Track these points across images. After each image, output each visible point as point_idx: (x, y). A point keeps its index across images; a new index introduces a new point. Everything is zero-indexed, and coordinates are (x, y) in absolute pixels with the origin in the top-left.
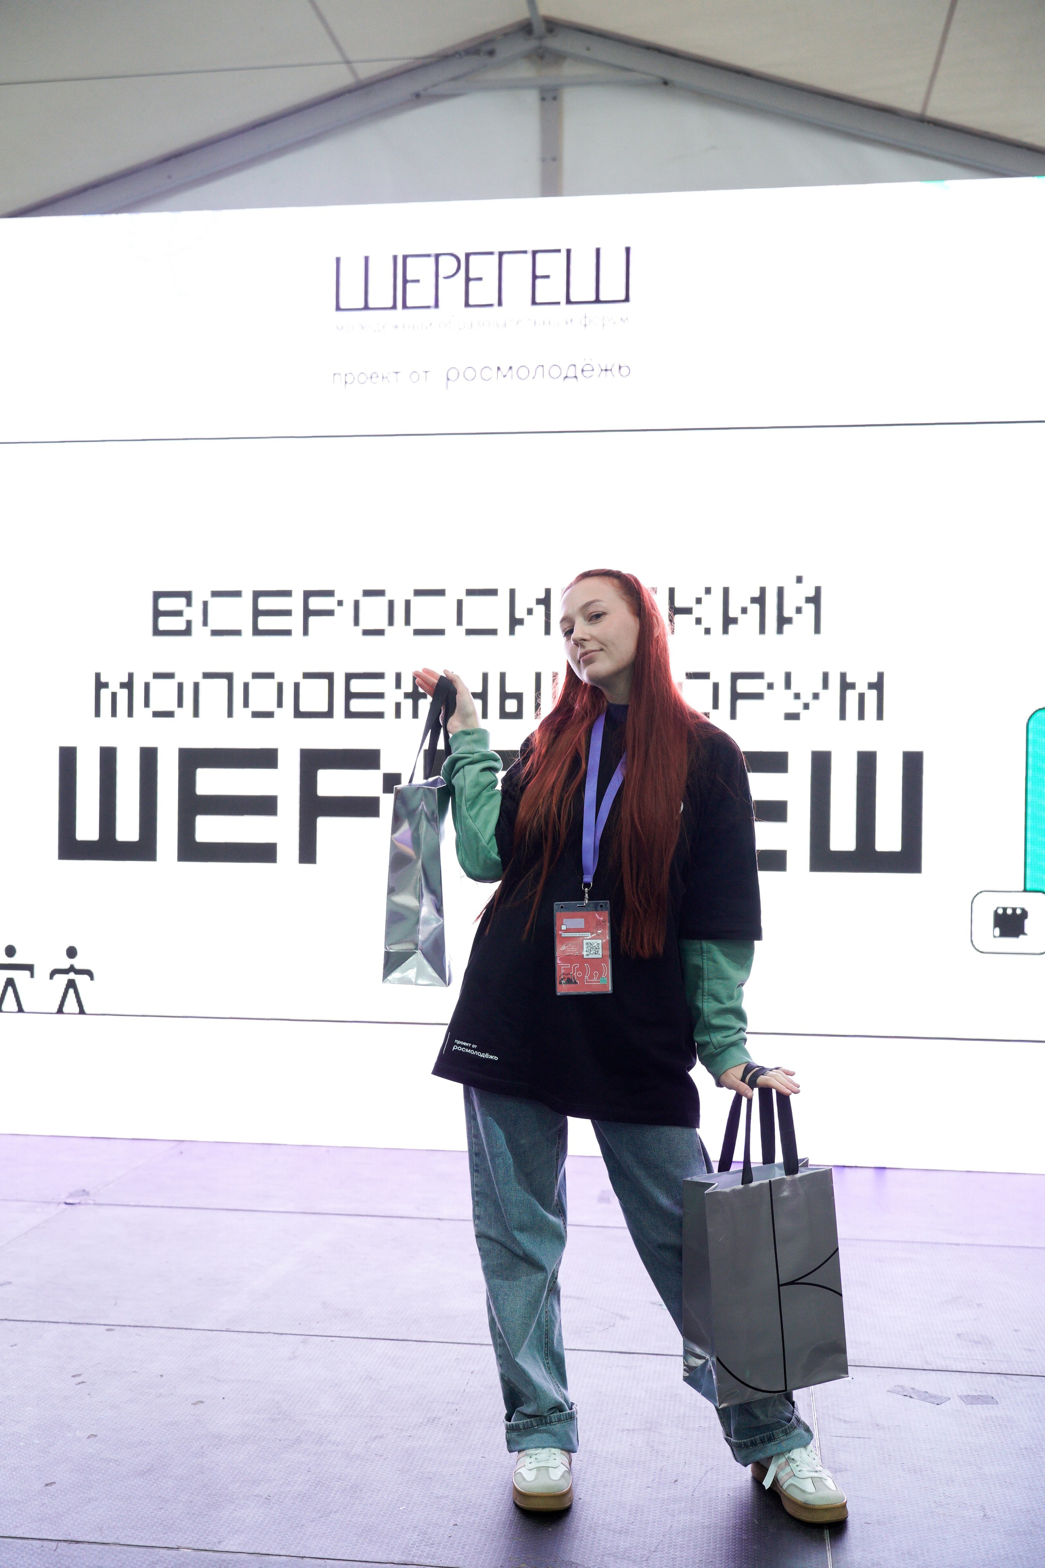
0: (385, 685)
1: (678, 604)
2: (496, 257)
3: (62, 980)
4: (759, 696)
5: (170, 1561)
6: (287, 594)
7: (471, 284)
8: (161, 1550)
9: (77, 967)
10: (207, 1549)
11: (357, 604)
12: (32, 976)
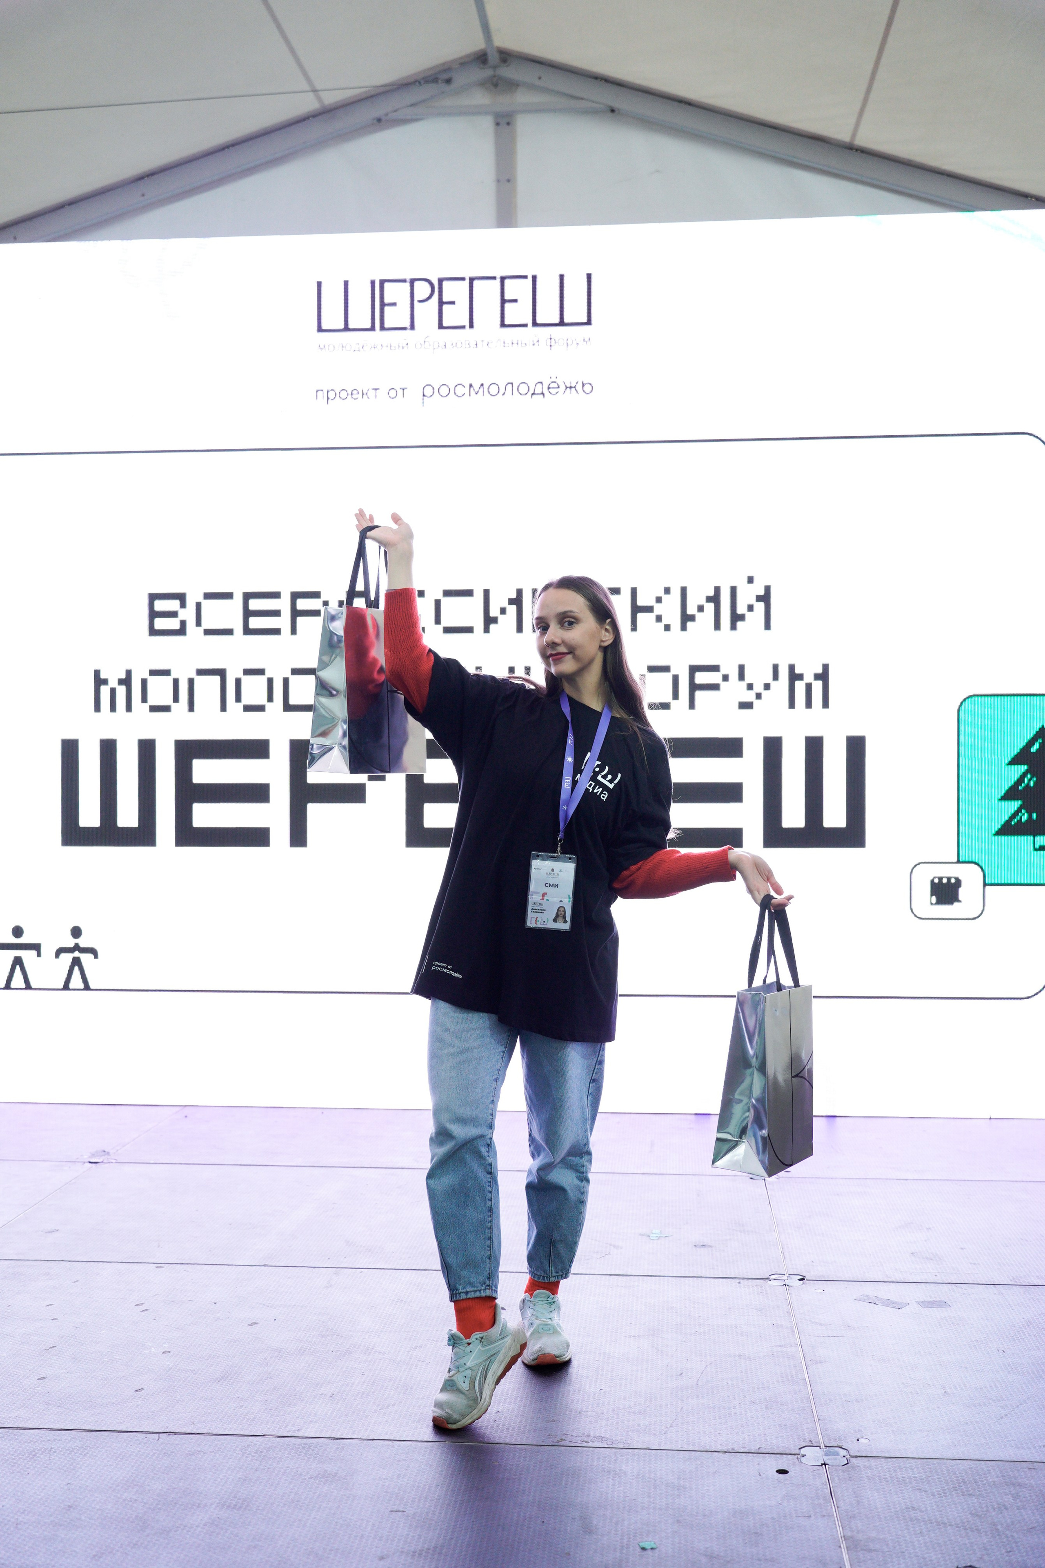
1: (640, 602)
2: (467, 283)
3: (67, 958)
4: (715, 687)
5: (259, 1445)
6: (276, 595)
7: (445, 307)
8: (250, 1438)
9: (82, 945)
10: (289, 1435)
12: (39, 955)
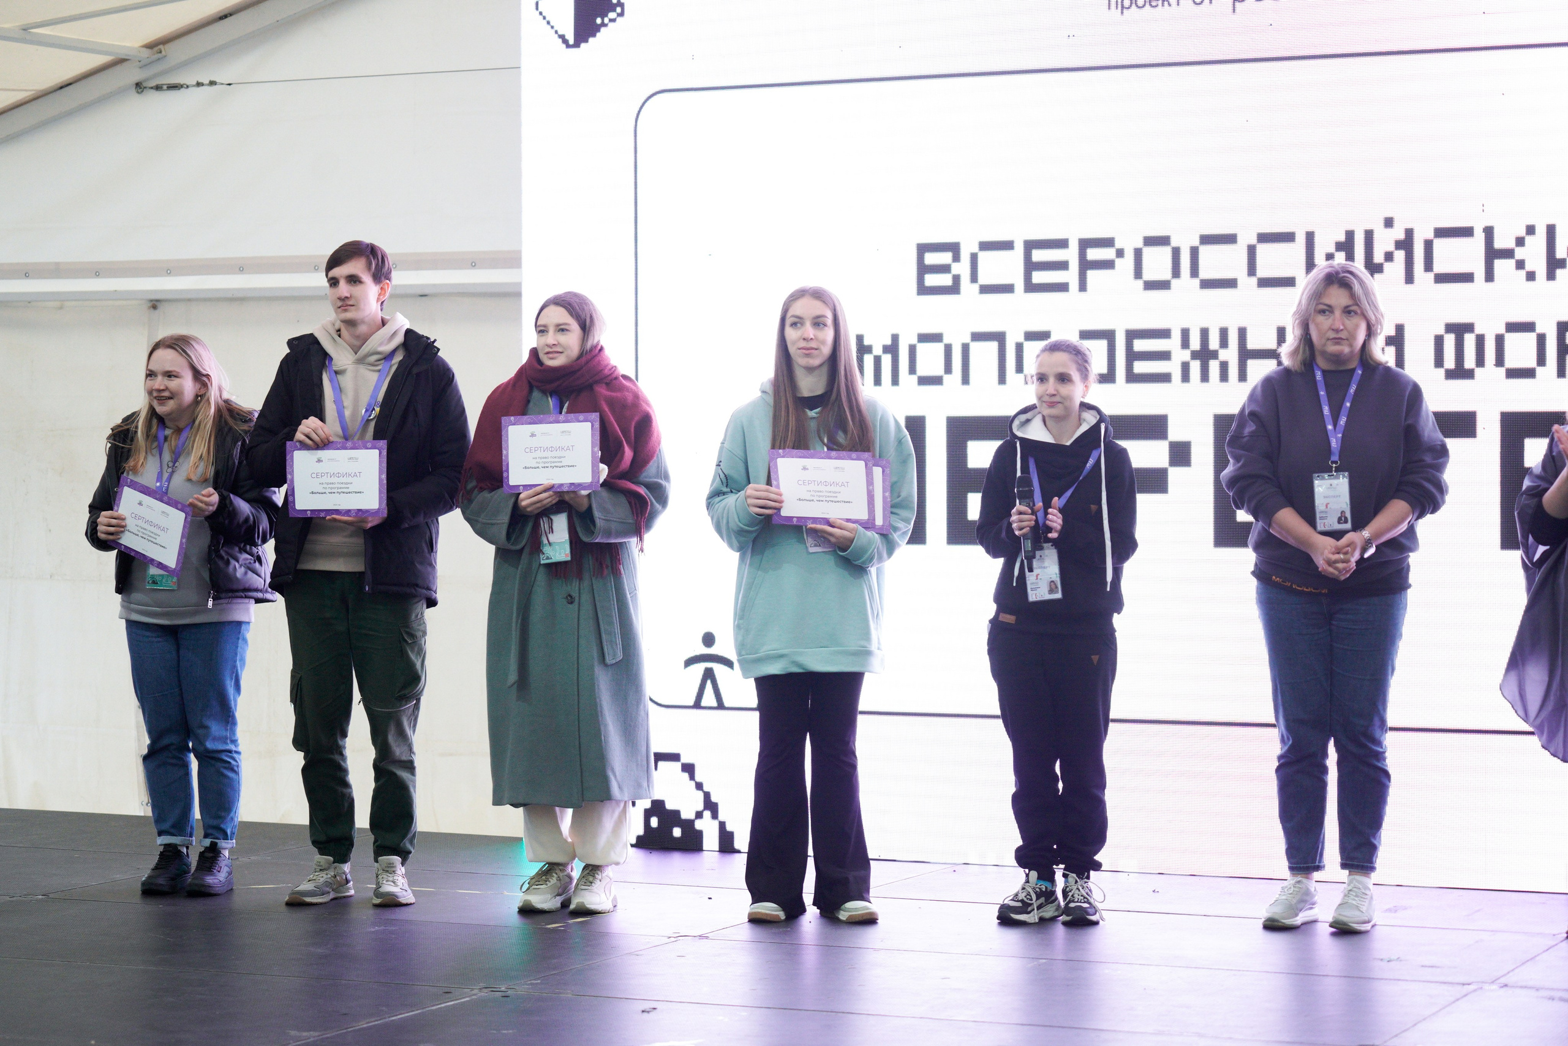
0: (1173, 344)
1: (1499, 244)
6: (1062, 244)
11: (1138, 253)
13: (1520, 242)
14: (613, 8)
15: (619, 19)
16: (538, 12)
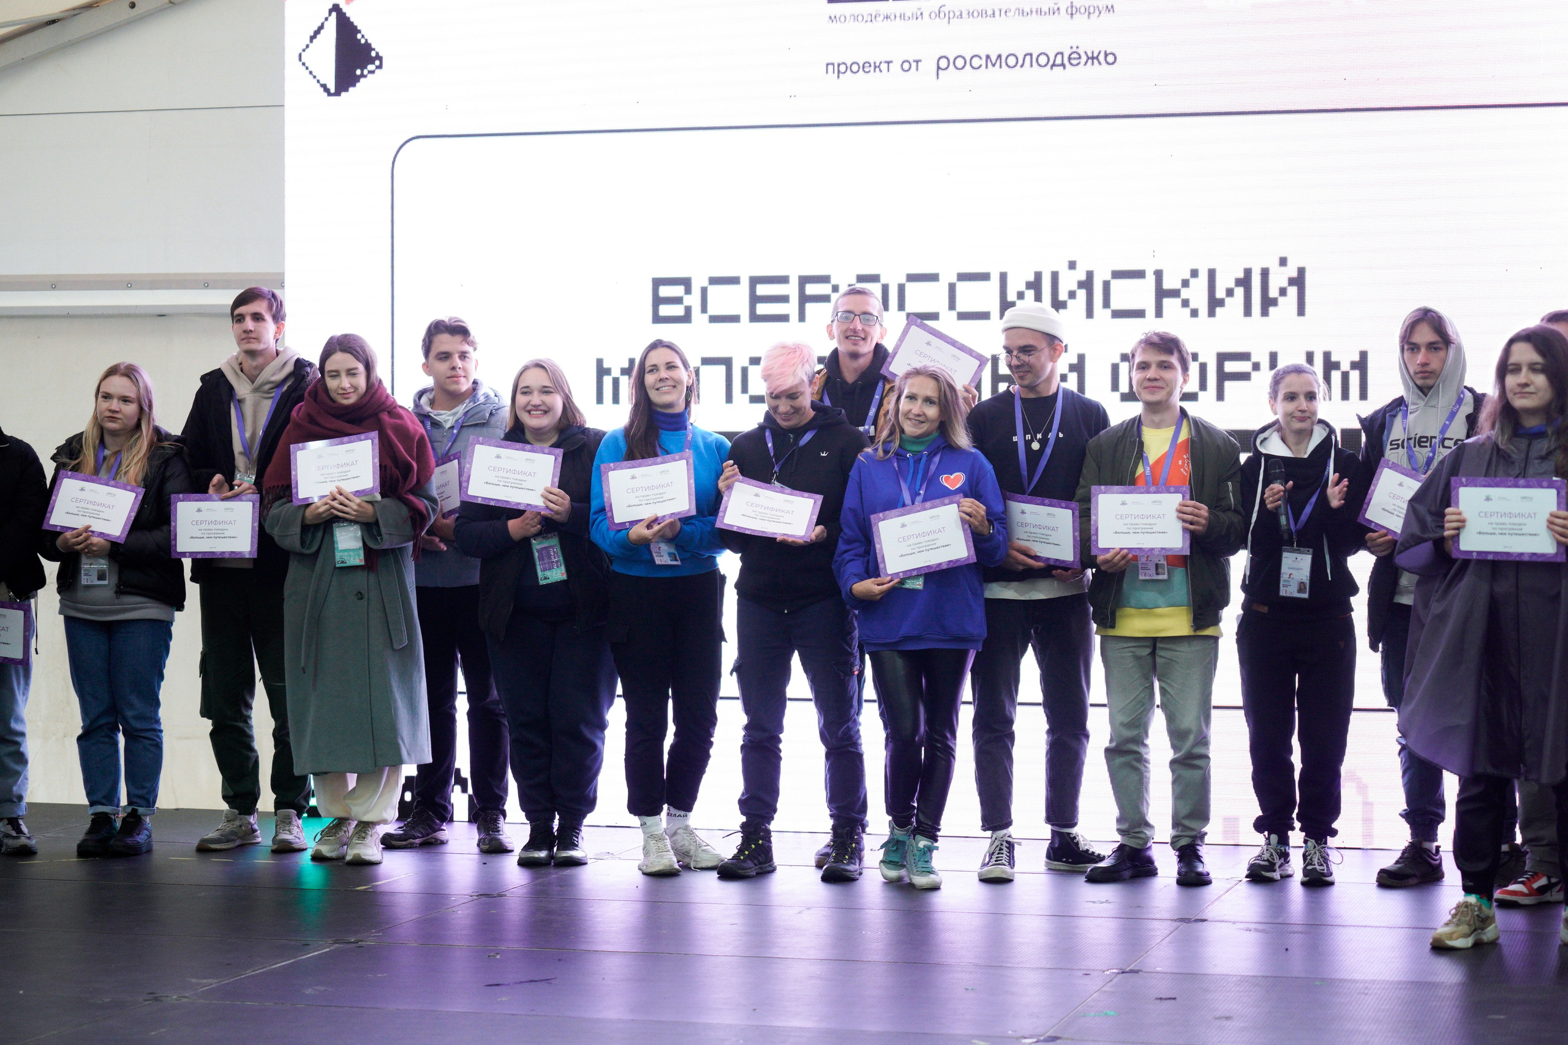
1: (1167, 285)
6: (784, 280)
13: (1185, 283)
14: (372, 61)
15: (377, 71)
16: (301, 63)
